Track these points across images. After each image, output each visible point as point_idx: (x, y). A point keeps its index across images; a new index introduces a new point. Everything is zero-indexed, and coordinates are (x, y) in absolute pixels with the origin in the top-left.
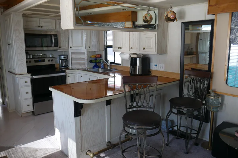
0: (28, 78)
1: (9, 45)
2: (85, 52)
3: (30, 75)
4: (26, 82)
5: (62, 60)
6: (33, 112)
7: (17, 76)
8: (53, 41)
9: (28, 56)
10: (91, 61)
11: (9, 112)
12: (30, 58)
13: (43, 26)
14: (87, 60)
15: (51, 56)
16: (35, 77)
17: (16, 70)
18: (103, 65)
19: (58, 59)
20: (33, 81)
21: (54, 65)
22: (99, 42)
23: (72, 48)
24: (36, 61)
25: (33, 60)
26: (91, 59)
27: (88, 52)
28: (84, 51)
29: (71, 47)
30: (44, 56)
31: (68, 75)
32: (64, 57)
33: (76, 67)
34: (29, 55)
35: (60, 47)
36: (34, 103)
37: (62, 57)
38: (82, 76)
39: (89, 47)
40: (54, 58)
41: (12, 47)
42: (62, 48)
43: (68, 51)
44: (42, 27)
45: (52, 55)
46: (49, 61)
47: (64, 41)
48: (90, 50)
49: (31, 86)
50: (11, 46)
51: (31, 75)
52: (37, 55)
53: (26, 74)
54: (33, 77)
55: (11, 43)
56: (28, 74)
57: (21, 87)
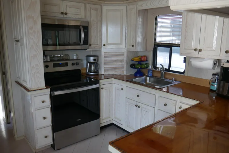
0: (46, 95)
1: (17, 41)
2: (124, 53)
3: (49, 90)
4: (43, 102)
5: (90, 63)
6: (53, 146)
7: (29, 93)
8: (83, 36)
10: (132, 66)
11: (16, 140)
12: (47, 61)
13: (68, 12)
14: (127, 63)
15: (75, 57)
16: (57, 93)
17: (28, 83)
18: (151, 72)
19: (85, 62)
20: (53, 99)
21: (79, 70)
22: (145, 38)
23: (106, 46)
24: (55, 66)
25: (52, 64)
26: (133, 62)
27: (129, 52)
28: (122, 51)
29: (104, 45)
30: (66, 58)
31: (102, 87)
32: (94, 60)
33: (111, 73)
34: (46, 56)
35: (90, 45)
36: (55, 132)
37: (92, 59)
38: (122, 89)
39: (133, 46)
40: (80, 59)
41: (21, 46)
42: (92, 46)
43: (100, 51)
44: (66, 14)
45: (77, 55)
46: (73, 64)
47: (95, 37)
48: (133, 49)
49: (50, 106)
50: (19, 44)
52: (56, 56)
53: (44, 89)
54: (54, 93)
55: (19, 38)
56: (47, 88)
57: (36, 110)
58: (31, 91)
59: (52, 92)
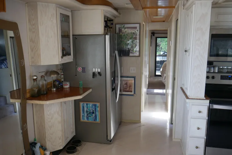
0: (204, 106)
1: (186, 51)
3: (208, 101)
4: (200, 112)
7: (188, 100)
9: (212, 69)
12: (214, 72)
16: (216, 107)
17: (188, 91)
20: (211, 112)
24: (222, 78)
25: (219, 75)
34: (214, 67)
36: (207, 146)
50: (187, 53)
51: (210, 103)
52: (226, 67)
53: (203, 99)
54: (213, 106)
55: (188, 49)
56: (206, 99)
57: (191, 118)
58: (190, 99)
59: (210, 104)
